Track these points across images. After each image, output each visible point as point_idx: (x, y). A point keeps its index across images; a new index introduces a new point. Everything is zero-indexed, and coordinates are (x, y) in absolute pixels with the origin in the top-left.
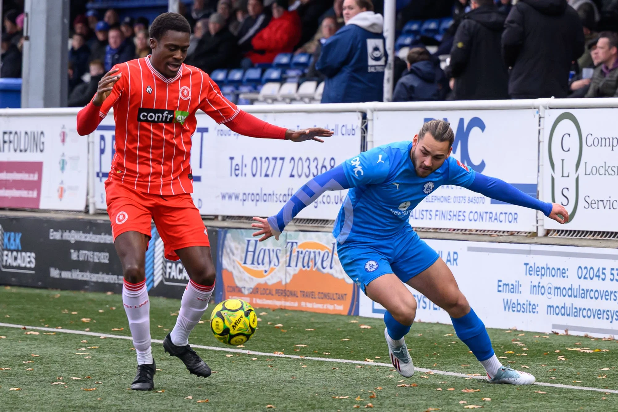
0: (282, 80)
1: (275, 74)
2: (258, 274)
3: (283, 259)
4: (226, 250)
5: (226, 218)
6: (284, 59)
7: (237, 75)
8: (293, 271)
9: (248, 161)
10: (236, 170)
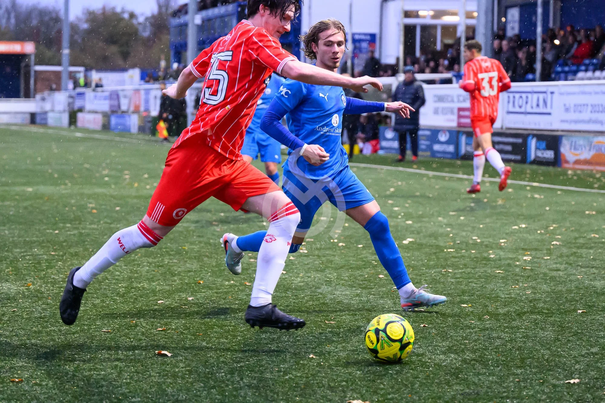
0: (586, 70)
1: (583, 68)
2: (577, 155)
3: (588, 148)
4: (562, 145)
5: (563, 131)
6: (587, 61)
7: (567, 69)
8: (592, 153)
9: (572, 106)
10: (567, 110)
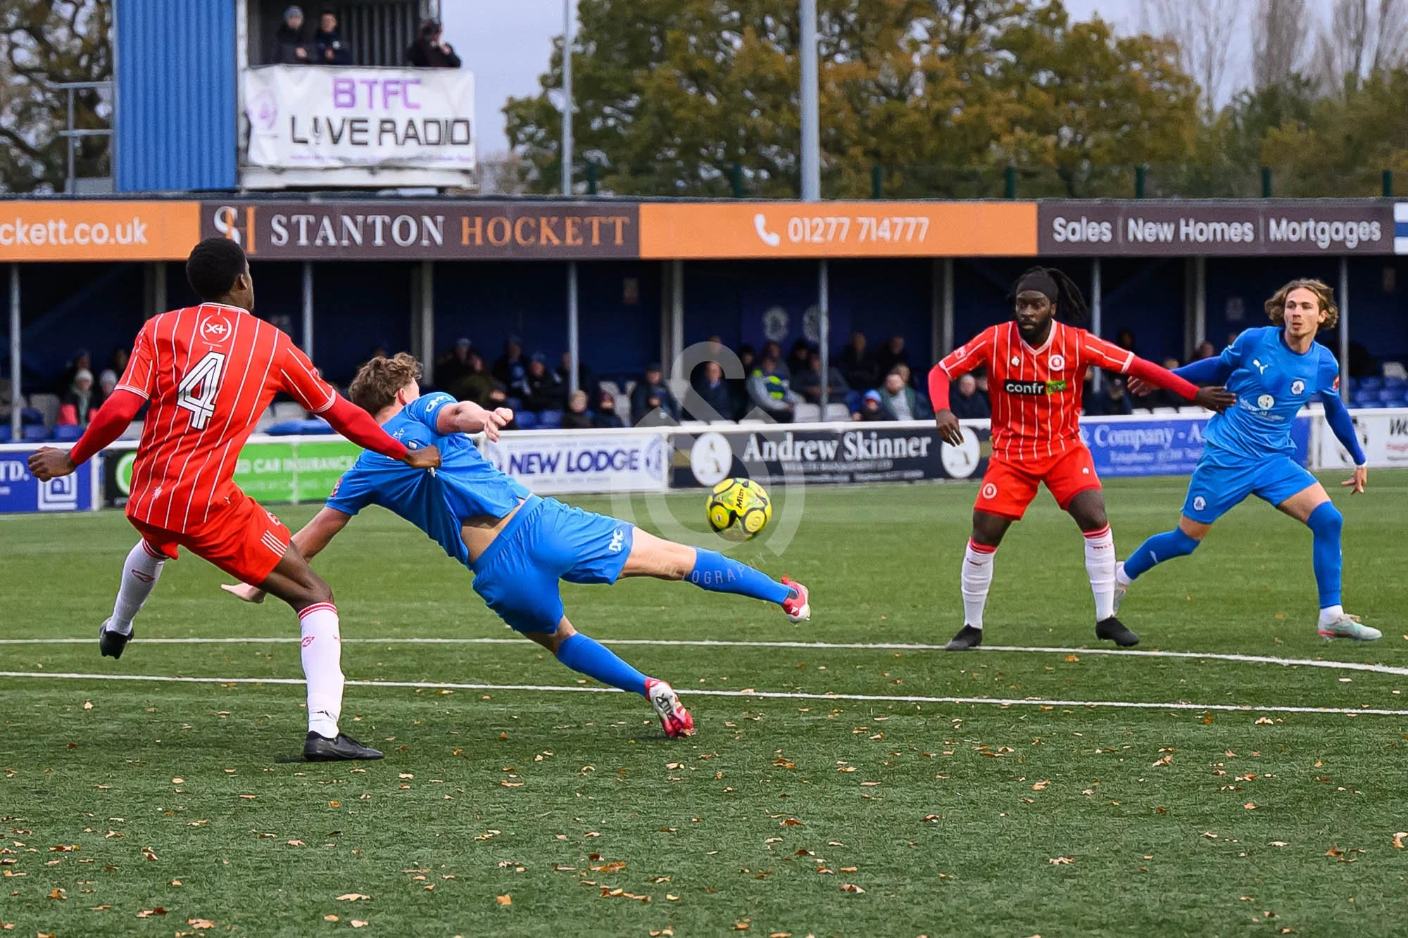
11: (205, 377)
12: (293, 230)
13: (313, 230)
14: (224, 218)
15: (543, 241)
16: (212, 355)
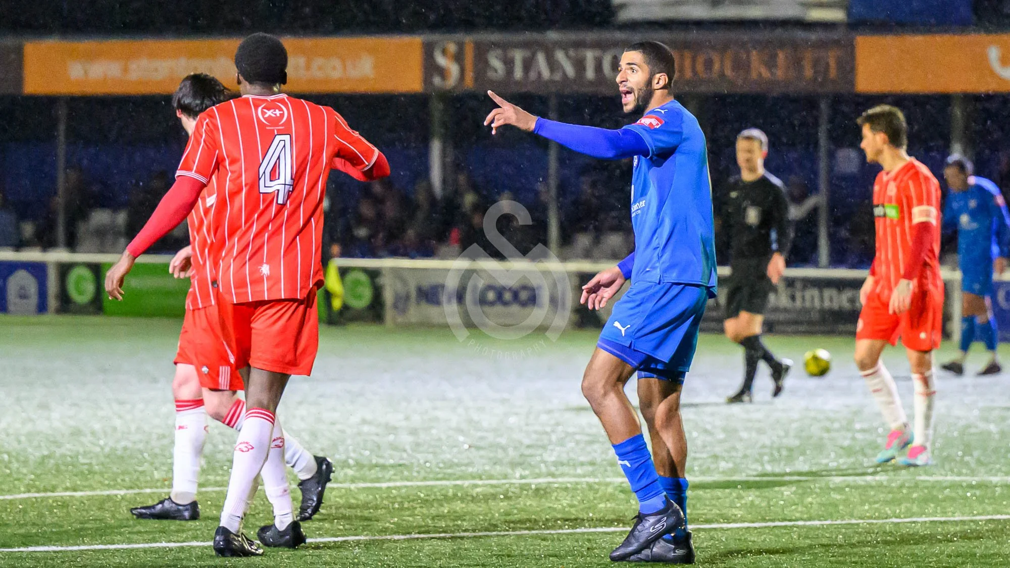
11: (279, 158)
12: (509, 63)
13: (528, 65)
14: (444, 52)
15: (754, 75)
16: (278, 138)
